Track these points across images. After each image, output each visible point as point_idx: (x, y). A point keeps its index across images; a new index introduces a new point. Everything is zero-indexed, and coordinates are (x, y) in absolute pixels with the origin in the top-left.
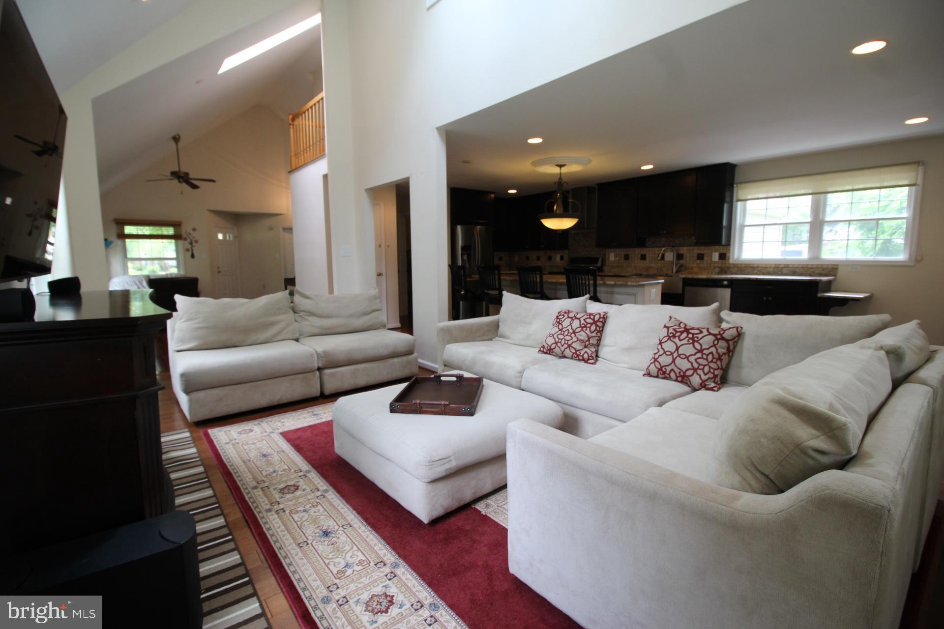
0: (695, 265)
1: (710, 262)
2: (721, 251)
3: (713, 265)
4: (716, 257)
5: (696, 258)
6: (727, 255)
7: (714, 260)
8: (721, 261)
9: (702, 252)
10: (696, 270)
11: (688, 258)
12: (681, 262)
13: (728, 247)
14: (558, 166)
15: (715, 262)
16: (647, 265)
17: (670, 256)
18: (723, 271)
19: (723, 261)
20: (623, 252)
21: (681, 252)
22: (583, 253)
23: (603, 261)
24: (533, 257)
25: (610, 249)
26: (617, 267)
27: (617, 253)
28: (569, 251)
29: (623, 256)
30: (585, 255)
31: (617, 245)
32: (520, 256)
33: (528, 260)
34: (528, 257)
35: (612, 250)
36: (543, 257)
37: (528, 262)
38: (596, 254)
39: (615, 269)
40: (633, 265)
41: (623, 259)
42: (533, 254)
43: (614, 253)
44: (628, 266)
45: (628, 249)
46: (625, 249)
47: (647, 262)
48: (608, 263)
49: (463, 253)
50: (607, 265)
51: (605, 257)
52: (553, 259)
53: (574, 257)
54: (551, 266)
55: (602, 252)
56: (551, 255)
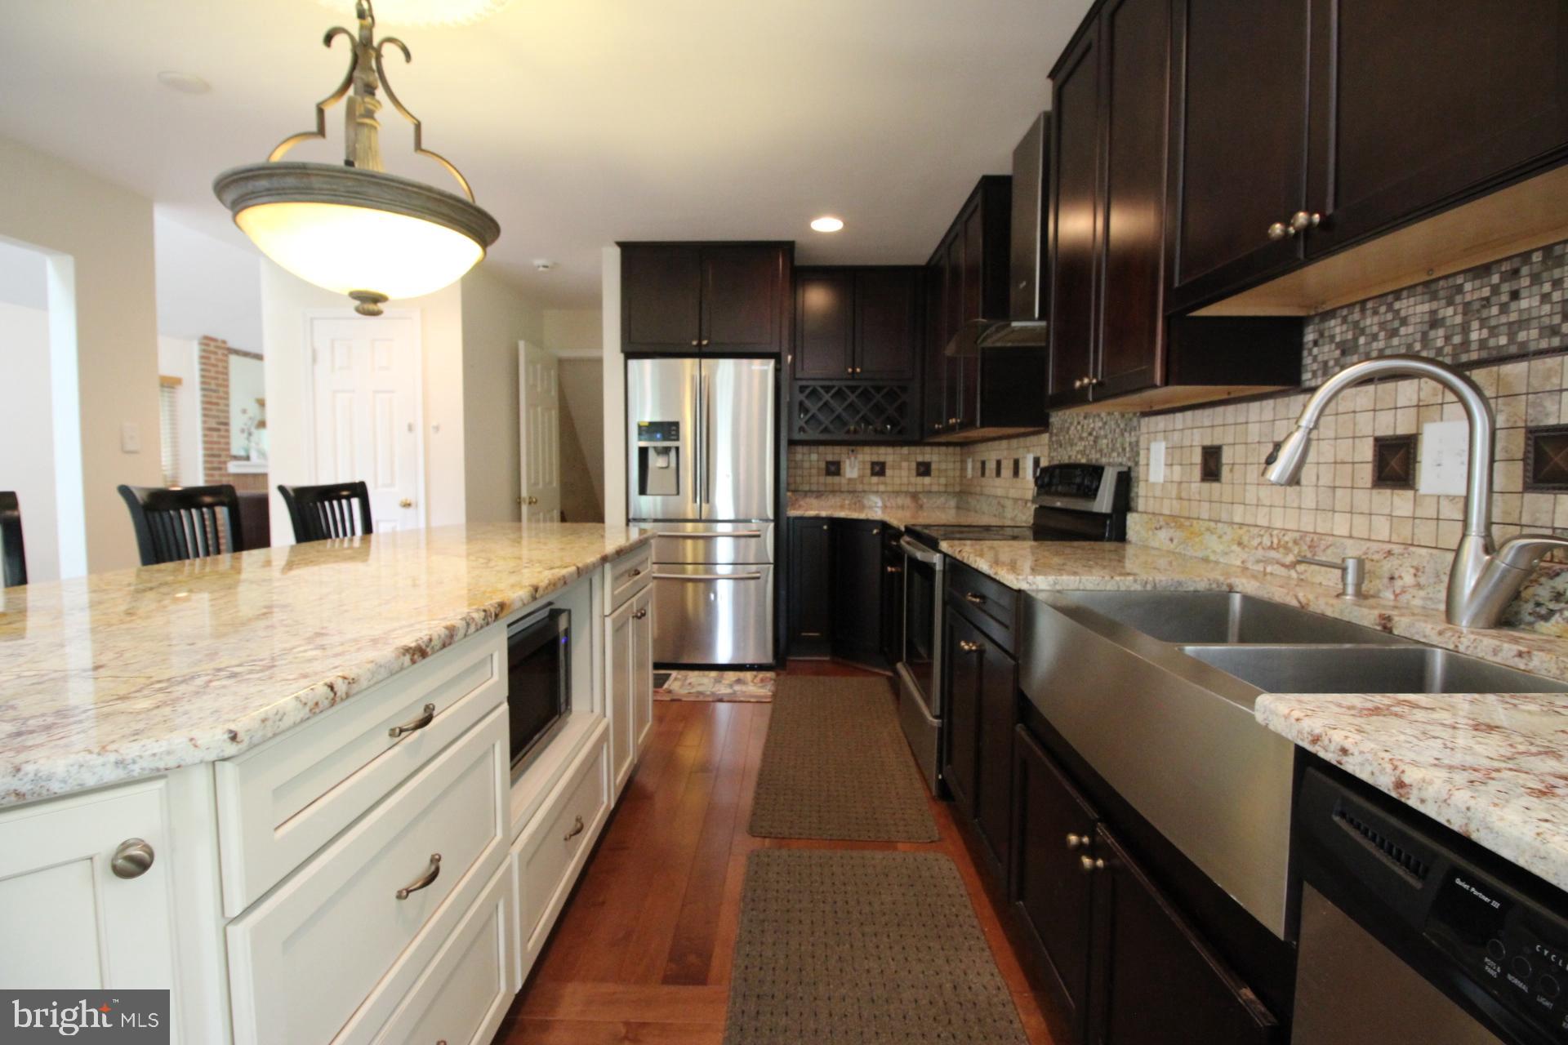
16: (1309, 523)
20: (1195, 428)
22: (1080, 446)
23: (1125, 482)
24: (991, 466)
25: (1153, 419)
26: (1175, 520)
27: (1176, 436)
28: (1051, 437)
29: (1197, 458)
30: (1083, 453)
31: (1094, 386)
32: (973, 461)
33: (983, 474)
34: (983, 463)
35: (1160, 422)
36: (1004, 464)
37: (983, 479)
38: (1113, 450)
39: (1163, 535)
40: (1237, 519)
41: (1197, 472)
42: (992, 453)
43: (1166, 439)
44: (1217, 521)
45: (1220, 410)
46: (1205, 416)
47: (1309, 501)
48: (1144, 495)
49: (655, 448)
50: (1141, 504)
51: (1137, 464)
52: (1021, 472)
53: (1056, 462)
54: (1016, 500)
55: (1129, 438)
56: (1019, 454)
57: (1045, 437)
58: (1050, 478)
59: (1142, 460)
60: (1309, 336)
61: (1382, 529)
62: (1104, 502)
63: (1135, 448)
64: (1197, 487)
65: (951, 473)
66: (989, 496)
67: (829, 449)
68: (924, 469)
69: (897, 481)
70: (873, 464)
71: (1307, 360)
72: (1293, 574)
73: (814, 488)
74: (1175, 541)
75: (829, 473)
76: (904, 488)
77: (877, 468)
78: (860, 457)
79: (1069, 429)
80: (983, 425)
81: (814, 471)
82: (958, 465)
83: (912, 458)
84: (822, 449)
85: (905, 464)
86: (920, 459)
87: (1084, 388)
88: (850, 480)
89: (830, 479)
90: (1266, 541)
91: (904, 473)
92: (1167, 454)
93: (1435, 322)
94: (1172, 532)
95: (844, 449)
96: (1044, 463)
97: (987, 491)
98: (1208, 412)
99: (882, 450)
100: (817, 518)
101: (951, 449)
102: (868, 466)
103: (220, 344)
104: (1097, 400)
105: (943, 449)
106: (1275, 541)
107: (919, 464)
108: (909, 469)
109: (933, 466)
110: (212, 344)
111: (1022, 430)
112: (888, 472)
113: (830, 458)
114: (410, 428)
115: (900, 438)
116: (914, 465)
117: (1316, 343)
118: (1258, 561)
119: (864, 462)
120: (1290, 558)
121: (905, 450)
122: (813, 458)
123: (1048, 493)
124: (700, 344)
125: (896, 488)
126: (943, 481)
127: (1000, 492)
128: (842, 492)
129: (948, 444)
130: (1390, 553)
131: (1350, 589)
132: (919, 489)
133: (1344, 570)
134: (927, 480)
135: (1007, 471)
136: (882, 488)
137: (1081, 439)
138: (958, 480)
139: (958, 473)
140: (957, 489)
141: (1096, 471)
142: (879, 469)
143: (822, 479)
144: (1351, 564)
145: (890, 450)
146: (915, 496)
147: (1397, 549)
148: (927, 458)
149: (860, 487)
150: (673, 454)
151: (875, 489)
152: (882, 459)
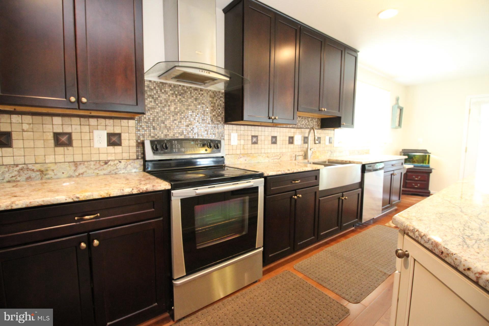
0: (316, 149)
2: (330, 136)
4: (327, 140)
6: (333, 139)
7: (326, 143)
13: (333, 131)
15: (327, 146)
19: (331, 145)
20: (248, 131)
25: (231, 126)
27: (241, 132)
29: (250, 138)
44: (259, 153)
45: (257, 127)
48: (228, 149)
50: (227, 152)
61: (290, 150)
63: (223, 134)
64: (250, 146)
72: (279, 160)
74: (247, 160)
90: (274, 155)
92: (238, 137)
94: (245, 158)
98: (253, 127)
106: (276, 155)
118: (272, 160)
120: (279, 157)
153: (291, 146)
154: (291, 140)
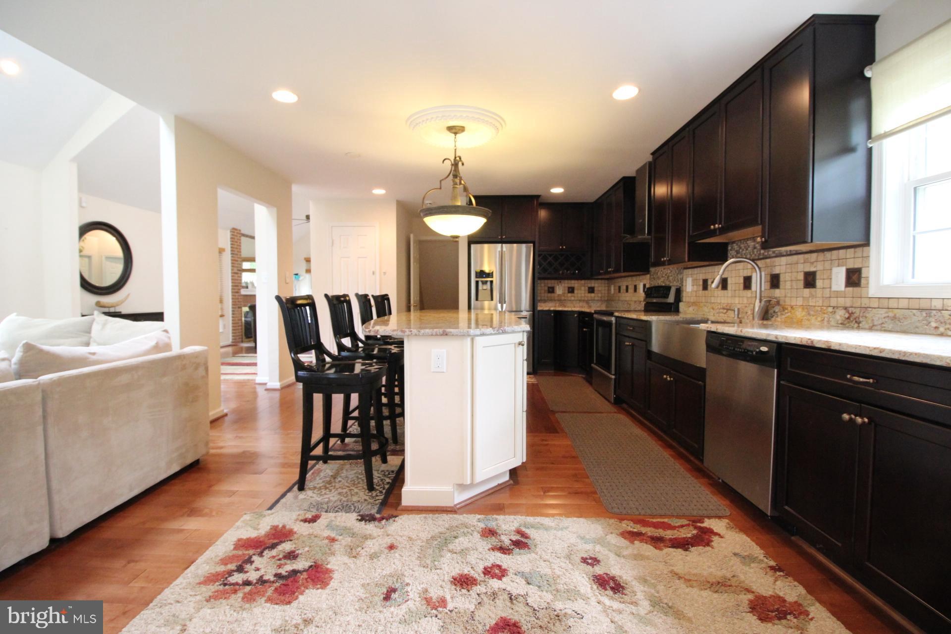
0: (800, 302)
1: (827, 293)
2: (852, 265)
3: (833, 302)
4: (839, 276)
5: (801, 284)
6: (864, 273)
7: (835, 288)
8: (850, 289)
9: (812, 269)
10: (799, 314)
11: (788, 285)
12: (777, 293)
13: (865, 249)
14: (450, 129)
15: (838, 294)
16: (730, 301)
17: (759, 281)
18: (852, 321)
19: (856, 289)
20: (701, 273)
21: (776, 271)
22: (662, 279)
23: (679, 292)
24: (623, 288)
25: (688, 270)
26: (694, 304)
27: (695, 276)
28: (650, 277)
29: (701, 283)
30: (663, 282)
31: (668, 261)
32: (614, 286)
33: (619, 291)
34: (620, 287)
35: (690, 271)
36: (630, 287)
37: (620, 294)
38: (674, 281)
39: (691, 309)
40: (712, 301)
41: (701, 288)
42: (623, 283)
43: (692, 277)
44: (707, 302)
45: (707, 268)
46: (703, 270)
47: (730, 295)
48: (685, 296)
49: (482, 281)
50: (684, 299)
51: (683, 285)
52: (637, 290)
53: (652, 286)
54: (635, 302)
55: (680, 277)
56: (637, 283)
57: (649, 275)
58: (650, 292)
59: (684, 284)
60: (729, 248)
61: (745, 301)
62: (671, 299)
63: (682, 280)
64: (701, 292)
65: (603, 292)
66: (622, 301)
67: (549, 281)
68: (591, 290)
69: (579, 295)
70: (569, 288)
71: (729, 255)
72: (726, 315)
73: (543, 298)
74: (695, 310)
75: (549, 292)
76: (583, 299)
77: (570, 290)
78: (563, 285)
79: (657, 273)
80: (624, 272)
81: (543, 291)
82: (606, 288)
83: (586, 285)
84: (546, 281)
85: (583, 288)
86: (589, 285)
87: (664, 261)
88: (559, 295)
89: (550, 295)
91: (583, 292)
92: (692, 282)
93: (755, 248)
94: (694, 307)
95: (556, 281)
96: (648, 286)
97: (621, 299)
98: (704, 268)
99: (573, 282)
100: (549, 311)
101: (603, 281)
102: (567, 289)
103: (238, 232)
104: (669, 264)
105: (600, 281)
106: (722, 307)
107: (589, 288)
108: (585, 290)
109: (596, 289)
110: (236, 231)
111: (638, 273)
112: (576, 291)
113: (550, 285)
114: (374, 273)
115: (581, 277)
116: (587, 288)
117: (731, 250)
118: (718, 313)
119: (565, 287)
120: (725, 311)
121: (583, 282)
122: (542, 286)
123: (650, 297)
124: (502, 238)
125: (580, 299)
126: (600, 295)
127: (627, 299)
128: (555, 300)
129: (602, 279)
130: (746, 307)
131: (736, 316)
132: (590, 299)
133: (734, 311)
134: (593, 295)
135: (631, 289)
136: (573, 298)
137: (662, 277)
138: (606, 295)
139: (606, 292)
140: (606, 299)
141: (668, 288)
142: (571, 290)
143: (546, 295)
144: (736, 310)
145: (576, 282)
146: (587, 302)
147: (747, 305)
148: (593, 285)
149: (563, 298)
150: (489, 283)
151: (570, 299)
152: (573, 286)
153: (748, 293)
154: (747, 283)
